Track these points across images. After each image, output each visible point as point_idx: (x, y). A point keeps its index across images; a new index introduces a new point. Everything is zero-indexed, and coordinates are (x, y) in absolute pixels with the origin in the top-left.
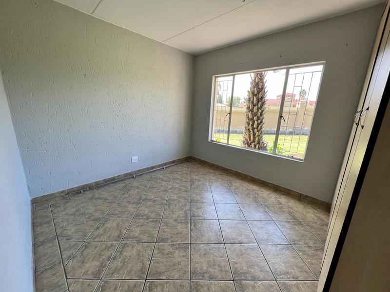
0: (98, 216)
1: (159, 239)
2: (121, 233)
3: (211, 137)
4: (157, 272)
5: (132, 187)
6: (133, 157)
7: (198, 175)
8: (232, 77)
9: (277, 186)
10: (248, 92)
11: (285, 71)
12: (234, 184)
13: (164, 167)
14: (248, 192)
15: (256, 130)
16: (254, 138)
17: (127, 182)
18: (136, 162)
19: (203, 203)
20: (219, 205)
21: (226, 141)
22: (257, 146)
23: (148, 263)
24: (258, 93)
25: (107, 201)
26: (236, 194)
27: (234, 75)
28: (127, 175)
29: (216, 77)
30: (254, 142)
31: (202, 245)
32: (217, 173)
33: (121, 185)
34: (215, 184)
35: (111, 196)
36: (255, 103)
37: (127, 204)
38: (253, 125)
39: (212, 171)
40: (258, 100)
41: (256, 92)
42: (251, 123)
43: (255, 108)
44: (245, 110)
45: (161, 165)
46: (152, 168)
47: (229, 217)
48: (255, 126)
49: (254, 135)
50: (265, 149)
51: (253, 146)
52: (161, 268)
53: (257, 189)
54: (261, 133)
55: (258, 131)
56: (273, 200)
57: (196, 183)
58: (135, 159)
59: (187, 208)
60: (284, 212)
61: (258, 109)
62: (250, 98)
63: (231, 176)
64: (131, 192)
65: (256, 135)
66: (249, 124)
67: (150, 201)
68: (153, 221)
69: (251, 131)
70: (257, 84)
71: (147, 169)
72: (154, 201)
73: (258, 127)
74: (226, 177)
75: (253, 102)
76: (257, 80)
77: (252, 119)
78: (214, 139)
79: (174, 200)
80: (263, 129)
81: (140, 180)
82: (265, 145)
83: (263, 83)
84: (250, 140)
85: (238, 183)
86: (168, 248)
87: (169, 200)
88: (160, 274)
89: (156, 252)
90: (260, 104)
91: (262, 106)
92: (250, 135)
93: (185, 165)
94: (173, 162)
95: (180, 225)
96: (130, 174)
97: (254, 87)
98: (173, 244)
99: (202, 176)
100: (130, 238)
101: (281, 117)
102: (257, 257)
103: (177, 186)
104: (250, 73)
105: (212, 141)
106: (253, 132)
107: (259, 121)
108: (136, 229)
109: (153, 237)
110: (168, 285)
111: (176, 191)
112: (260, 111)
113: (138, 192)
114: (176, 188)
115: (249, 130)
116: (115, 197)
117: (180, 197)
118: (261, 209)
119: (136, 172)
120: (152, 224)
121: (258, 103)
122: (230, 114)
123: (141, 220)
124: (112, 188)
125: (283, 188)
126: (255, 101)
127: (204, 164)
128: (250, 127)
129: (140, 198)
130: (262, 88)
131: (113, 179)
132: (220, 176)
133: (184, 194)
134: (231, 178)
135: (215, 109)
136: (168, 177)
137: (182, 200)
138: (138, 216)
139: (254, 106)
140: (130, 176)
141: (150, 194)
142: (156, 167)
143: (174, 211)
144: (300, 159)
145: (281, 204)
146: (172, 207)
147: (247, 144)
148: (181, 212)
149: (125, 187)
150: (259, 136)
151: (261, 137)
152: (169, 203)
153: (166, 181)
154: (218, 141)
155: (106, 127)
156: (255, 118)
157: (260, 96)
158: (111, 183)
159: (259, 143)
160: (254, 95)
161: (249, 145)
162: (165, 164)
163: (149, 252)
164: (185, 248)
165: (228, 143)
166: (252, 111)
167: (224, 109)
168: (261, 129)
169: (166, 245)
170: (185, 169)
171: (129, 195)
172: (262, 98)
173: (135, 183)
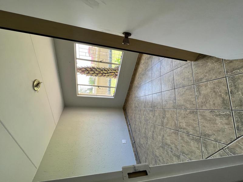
0: (154, 161)
1: (162, 125)
2: (161, 147)
3: (112, 96)
4: (175, 125)
5: (139, 143)
6: (123, 143)
7: (133, 104)
8: (78, 86)
9: (136, 63)
10: (87, 76)
11: (77, 60)
12: (136, 85)
13: (129, 123)
14: (140, 78)
15: (108, 72)
16: (113, 72)
17: (137, 146)
18: (125, 141)
19: (146, 102)
20: (146, 93)
21: (113, 88)
22: (117, 71)
23: (172, 130)
24: (88, 71)
25: (147, 157)
26: (141, 84)
27: (78, 85)
28: (133, 147)
29: (78, 94)
30: (115, 73)
31: (163, 103)
32: (131, 93)
33: (138, 149)
34: (137, 95)
35: (144, 155)
36: (93, 73)
37: (148, 144)
38: (105, 73)
39: (130, 96)
40: (92, 71)
41: (87, 72)
42: (104, 74)
43: (96, 72)
44: (97, 78)
45: (128, 126)
46: (129, 131)
47: (151, 89)
48: (106, 72)
49: (111, 73)
50: (118, 67)
51: (117, 73)
52: (173, 124)
53: (138, 73)
54: (110, 69)
55: (109, 71)
56: (142, 66)
57: (137, 105)
58: (124, 141)
59: (148, 110)
60: (147, 62)
61: (96, 71)
62: (90, 75)
63: (133, 85)
64: (142, 143)
65: (111, 71)
66: (105, 75)
67: (146, 131)
68: (155, 129)
69: (109, 74)
70: (83, 71)
71: (130, 134)
72: (146, 129)
73: (106, 71)
74: (133, 89)
75: (93, 74)
76: (80, 71)
77: (102, 74)
78: (113, 95)
79: (145, 118)
80: (108, 68)
81: (135, 138)
82: (117, 67)
83: (82, 68)
84: (114, 75)
85: (136, 83)
86: (165, 121)
87: (145, 120)
88: (175, 124)
89: (167, 126)
90: (94, 70)
91: (95, 69)
92: (111, 75)
93: (127, 111)
94: (126, 118)
95: (156, 114)
96: (133, 144)
97: (85, 73)
98: (164, 118)
99: (133, 102)
100: (162, 141)
101: (101, 62)
102: (166, 77)
103: (138, 116)
104: (77, 75)
105: (114, 96)
106: (109, 73)
107: (103, 70)
108: (159, 138)
109: (162, 128)
110: (179, 120)
111: (141, 117)
112: (98, 70)
113: (142, 138)
114: (139, 116)
115: (108, 75)
116: (145, 152)
117: (143, 114)
118: (147, 73)
119: (132, 141)
120: (156, 129)
121: (93, 71)
122: (99, 87)
123: (155, 135)
124: (140, 155)
125: (137, 61)
126: (92, 72)
127: (126, 101)
128: (107, 75)
129: (145, 137)
130: (85, 68)
131: (135, 155)
132: (133, 92)
133: (142, 112)
134: (134, 86)
135: (96, 95)
136: (134, 122)
137: (145, 113)
138: (153, 138)
139: (95, 73)
140: (134, 144)
141: (142, 132)
142: (129, 129)
143: (150, 117)
144: (122, 53)
145: (144, 63)
146: (148, 119)
147: (116, 76)
148: (150, 114)
149: (139, 147)
150: (111, 70)
151: (112, 69)
152: (146, 120)
153: (136, 122)
154: (114, 93)
155: (104, 159)
156: (102, 72)
157: (90, 70)
158: (138, 155)
159: (115, 70)
160: (89, 73)
161: (116, 75)
162: (127, 123)
163: (168, 130)
164: (165, 111)
165: (115, 88)
166: (97, 74)
167: (96, 90)
168: (107, 69)
169: (164, 121)
170: (129, 112)
171: (144, 144)
172: (90, 69)
173: (137, 141)
